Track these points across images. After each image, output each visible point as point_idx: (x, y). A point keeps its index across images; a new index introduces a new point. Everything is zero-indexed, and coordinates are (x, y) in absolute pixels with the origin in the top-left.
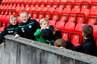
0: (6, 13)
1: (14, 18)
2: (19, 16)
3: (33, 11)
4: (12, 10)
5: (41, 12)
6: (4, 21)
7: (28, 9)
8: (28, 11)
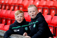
0: (12, 8)
1: (20, 14)
2: (27, 11)
3: (44, 6)
4: (19, 4)
5: (53, 8)
6: (10, 17)
7: (38, 4)
8: (39, 6)
